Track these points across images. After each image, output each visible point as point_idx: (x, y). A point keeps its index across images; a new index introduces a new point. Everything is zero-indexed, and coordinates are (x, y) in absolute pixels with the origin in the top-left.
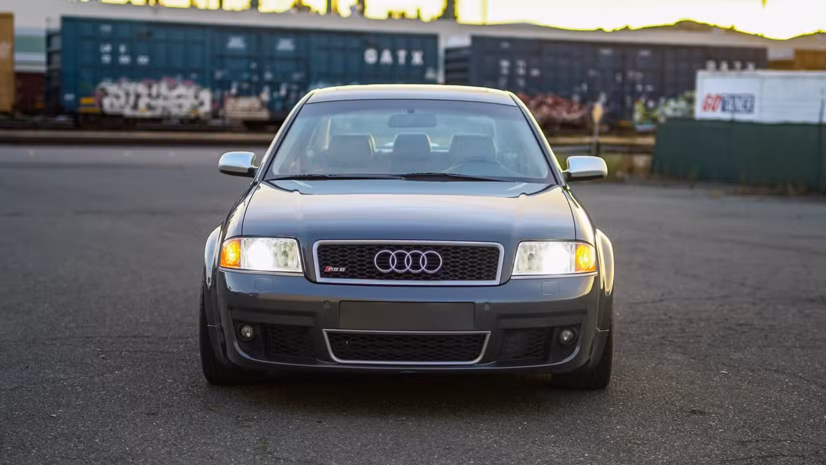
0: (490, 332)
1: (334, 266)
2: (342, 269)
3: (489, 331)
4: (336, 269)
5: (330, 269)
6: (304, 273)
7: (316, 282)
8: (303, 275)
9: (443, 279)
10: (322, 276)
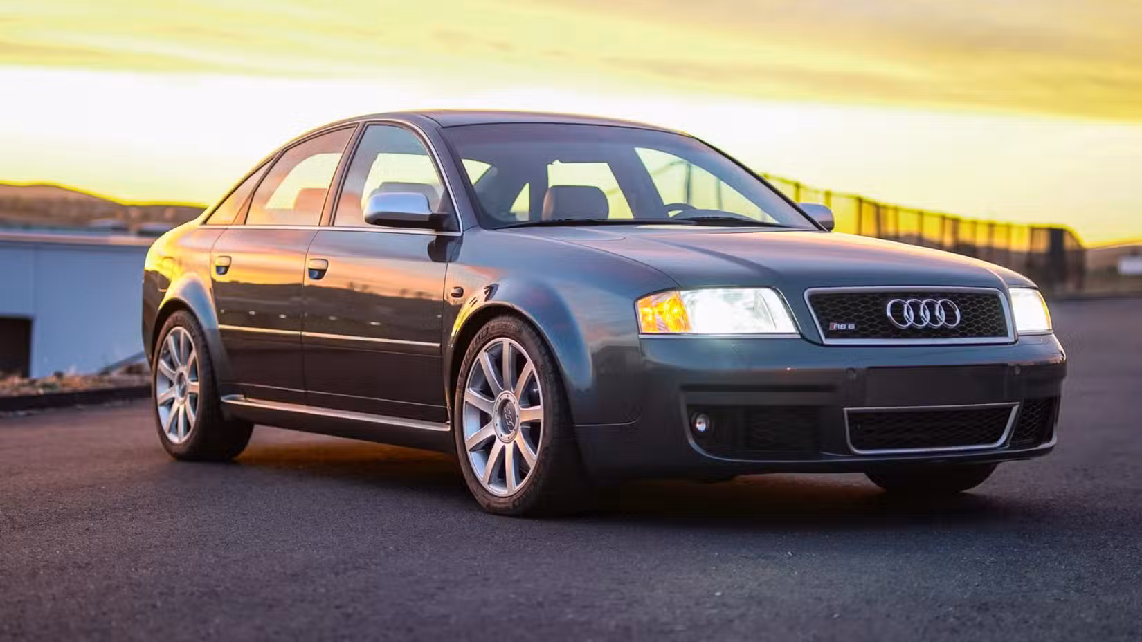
0: (1018, 403)
1: (840, 323)
2: (852, 326)
3: (1017, 401)
4: (843, 327)
5: (835, 326)
6: (800, 334)
7: (823, 345)
8: (799, 336)
9: (964, 335)
10: (827, 337)
